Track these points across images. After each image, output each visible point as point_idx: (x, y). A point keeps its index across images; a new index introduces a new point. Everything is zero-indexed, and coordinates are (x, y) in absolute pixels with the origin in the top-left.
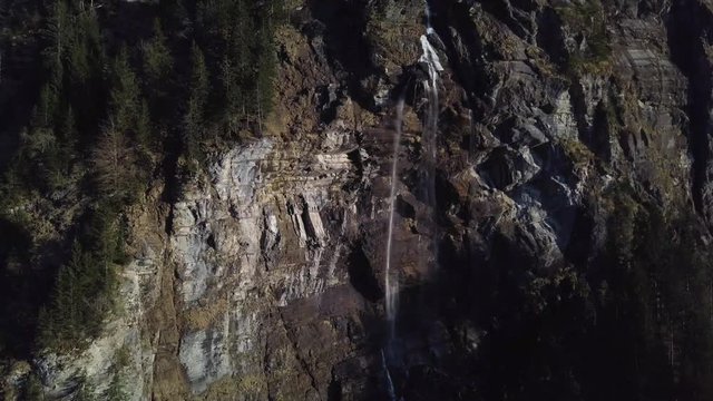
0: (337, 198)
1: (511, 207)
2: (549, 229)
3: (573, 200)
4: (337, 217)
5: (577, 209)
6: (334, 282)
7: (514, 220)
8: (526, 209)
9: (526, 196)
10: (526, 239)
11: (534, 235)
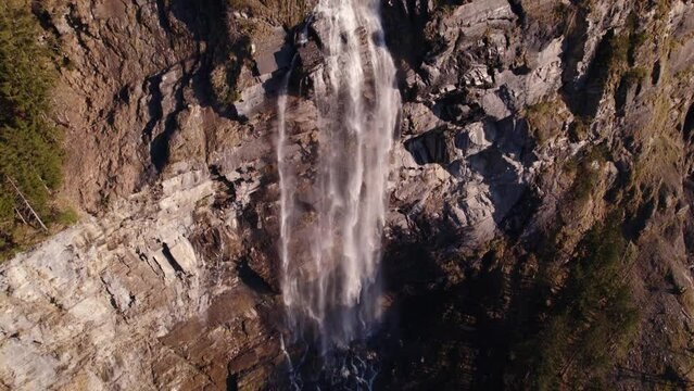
0: (207, 221)
1: (443, 182)
2: (487, 204)
3: (524, 179)
4: (211, 240)
5: (526, 186)
6: (221, 289)
7: (445, 194)
8: (462, 183)
9: (465, 170)
10: (455, 216)
11: (465, 211)
